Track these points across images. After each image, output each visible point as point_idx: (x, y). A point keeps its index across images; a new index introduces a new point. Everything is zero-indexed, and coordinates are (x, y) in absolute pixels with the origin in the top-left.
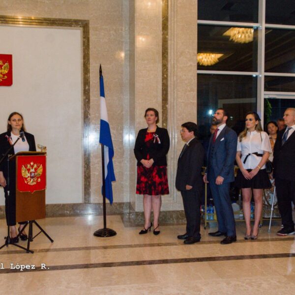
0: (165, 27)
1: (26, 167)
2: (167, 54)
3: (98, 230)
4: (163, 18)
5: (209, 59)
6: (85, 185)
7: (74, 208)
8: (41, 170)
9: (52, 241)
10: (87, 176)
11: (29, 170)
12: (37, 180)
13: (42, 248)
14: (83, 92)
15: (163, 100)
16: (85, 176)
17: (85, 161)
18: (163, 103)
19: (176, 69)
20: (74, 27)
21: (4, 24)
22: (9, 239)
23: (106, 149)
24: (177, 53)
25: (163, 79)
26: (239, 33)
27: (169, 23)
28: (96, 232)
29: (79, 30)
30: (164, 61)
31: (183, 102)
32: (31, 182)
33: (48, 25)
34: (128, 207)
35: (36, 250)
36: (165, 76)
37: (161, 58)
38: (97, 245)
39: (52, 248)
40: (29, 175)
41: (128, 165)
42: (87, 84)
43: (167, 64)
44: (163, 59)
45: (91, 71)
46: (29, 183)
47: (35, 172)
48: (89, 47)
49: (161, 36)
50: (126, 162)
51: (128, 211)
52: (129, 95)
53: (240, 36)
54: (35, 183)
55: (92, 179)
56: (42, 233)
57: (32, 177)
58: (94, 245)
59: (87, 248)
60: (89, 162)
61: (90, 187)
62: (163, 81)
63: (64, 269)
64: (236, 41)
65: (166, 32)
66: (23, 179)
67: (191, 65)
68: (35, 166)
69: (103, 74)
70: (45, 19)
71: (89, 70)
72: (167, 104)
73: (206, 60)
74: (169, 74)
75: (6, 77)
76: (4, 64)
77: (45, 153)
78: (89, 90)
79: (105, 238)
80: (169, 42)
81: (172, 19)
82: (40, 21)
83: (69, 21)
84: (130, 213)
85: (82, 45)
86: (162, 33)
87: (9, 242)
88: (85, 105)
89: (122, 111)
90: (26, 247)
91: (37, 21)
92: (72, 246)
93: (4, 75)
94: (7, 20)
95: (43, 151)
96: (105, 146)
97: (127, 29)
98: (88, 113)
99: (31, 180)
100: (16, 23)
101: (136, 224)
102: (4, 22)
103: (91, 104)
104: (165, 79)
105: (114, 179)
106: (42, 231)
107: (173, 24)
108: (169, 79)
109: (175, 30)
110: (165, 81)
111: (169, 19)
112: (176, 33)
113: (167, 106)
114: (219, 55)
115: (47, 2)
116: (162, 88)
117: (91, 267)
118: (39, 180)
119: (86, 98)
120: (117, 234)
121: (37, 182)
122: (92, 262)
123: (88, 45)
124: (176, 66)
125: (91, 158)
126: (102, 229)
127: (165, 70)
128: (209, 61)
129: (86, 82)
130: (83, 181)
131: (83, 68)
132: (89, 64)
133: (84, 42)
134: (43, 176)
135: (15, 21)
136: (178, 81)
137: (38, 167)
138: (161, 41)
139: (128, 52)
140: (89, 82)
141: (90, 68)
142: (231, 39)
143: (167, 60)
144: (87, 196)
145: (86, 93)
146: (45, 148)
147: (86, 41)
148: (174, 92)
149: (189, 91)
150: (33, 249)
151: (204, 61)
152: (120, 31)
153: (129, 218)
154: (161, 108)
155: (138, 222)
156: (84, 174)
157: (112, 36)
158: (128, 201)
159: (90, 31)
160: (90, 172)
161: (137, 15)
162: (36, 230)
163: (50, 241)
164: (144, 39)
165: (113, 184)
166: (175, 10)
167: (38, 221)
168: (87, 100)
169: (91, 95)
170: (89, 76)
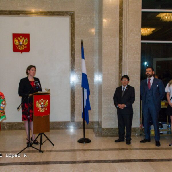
0: (121, 15)
1: (39, 102)
2: (122, 31)
3: (80, 139)
4: (120, 9)
5: (146, 31)
6: (72, 111)
7: (65, 124)
8: (47, 103)
9: (53, 145)
10: (73, 105)
11: (40, 103)
12: (45, 109)
13: (48, 149)
14: (70, 55)
15: (119, 60)
16: (72, 105)
17: (72, 97)
18: (119, 62)
19: (128, 41)
20: (66, 16)
21: (25, 16)
22: (29, 143)
23: (85, 90)
24: (128, 31)
25: (119, 47)
26: (166, 15)
27: (124, 12)
28: (79, 140)
29: (68, 17)
30: (120, 36)
31: (132, 61)
32: (42, 111)
33: (50, 15)
34: (97, 124)
35: (44, 151)
36: (121, 45)
37: (119, 34)
38: (80, 149)
39: (54, 149)
40: (40, 106)
41: (97, 99)
42: (73, 50)
43: (122, 38)
44: (119, 35)
45: (75, 42)
46: (40, 111)
47: (43, 105)
48: (74, 28)
49: (119, 20)
50: (96, 97)
51: (97, 127)
52: (98, 57)
53: (167, 17)
54: (44, 111)
55: (76, 107)
56: (48, 140)
57: (42, 108)
58: (78, 149)
59: (74, 150)
60: (74, 97)
61: (75, 112)
62: (119, 48)
63: (62, 164)
64: (164, 21)
65: (121, 18)
66: (37, 109)
67: (137, 38)
68: (44, 101)
69: (83, 45)
70: (49, 12)
71: (74, 42)
72: (122, 62)
73: (144, 32)
74: (123, 44)
75: (26, 47)
76: (25, 39)
77: (50, 93)
78: (74, 54)
79: (84, 144)
80: (124, 24)
81: (126, 9)
82: (45, 13)
83: (63, 13)
84: (98, 128)
85: (70, 27)
86: (119, 18)
87: (29, 145)
88: (72, 63)
89: (94, 66)
90: (39, 149)
91: (44, 13)
92: (65, 149)
93: (25, 46)
94: (27, 13)
95: (48, 92)
96: (84, 89)
97: (97, 16)
98: (74, 67)
99: (41, 109)
100: (32, 14)
101: (103, 135)
102: (25, 14)
103: (75, 62)
104: (121, 47)
105: (90, 109)
106: (48, 139)
107: (126, 13)
108: (123, 47)
109: (128, 17)
110: (121, 48)
111: (124, 10)
112: (128, 18)
113: (122, 63)
114: (153, 29)
115: (50, 1)
116: (119, 53)
117: (78, 163)
118: (46, 109)
119: (73, 59)
120: (92, 142)
121: (45, 111)
122: (78, 160)
123: (74, 27)
124: (128, 39)
125: (75, 95)
126: (82, 139)
127: (121, 41)
128: (146, 33)
129: (72, 49)
130: (71, 108)
131: (70, 40)
132: (74, 38)
133: (71, 25)
134: (48, 107)
135: (31, 14)
136: (129, 48)
137: (46, 101)
138: (119, 23)
139: (98, 30)
140: (74, 49)
141: (75, 41)
142: (161, 19)
143: (122, 35)
144: (73, 117)
145: (73, 55)
146: (50, 90)
147: (73, 25)
148: (126, 55)
149: (136, 54)
150: (43, 150)
151: (143, 33)
152: (93, 18)
153: (98, 131)
154: (118, 65)
155: (104, 134)
156: (71, 104)
157: (88, 21)
158: (97, 121)
159: (75, 18)
160: (75, 103)
161: (104, 8)
162: (44, 138)
163: (52, 145)
164: (106, 21)
165: (89, 111)
166: (128, 4)
167: (45, 133)
168: (73, 60)
169: (75, 57)
170: (74, 46)
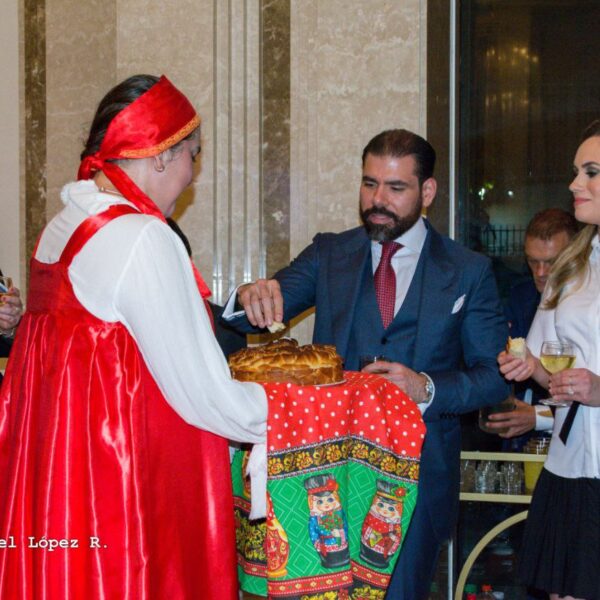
14: (23, 87)
42: (37, 52)
78: (44, 78)
88: (28, 144)
98: (40, 177)
103: (50, 139)
119: (33, 117)
129: (33, 46)
168: (36, 124)
169: (50, 98)
170: (43, 20)
